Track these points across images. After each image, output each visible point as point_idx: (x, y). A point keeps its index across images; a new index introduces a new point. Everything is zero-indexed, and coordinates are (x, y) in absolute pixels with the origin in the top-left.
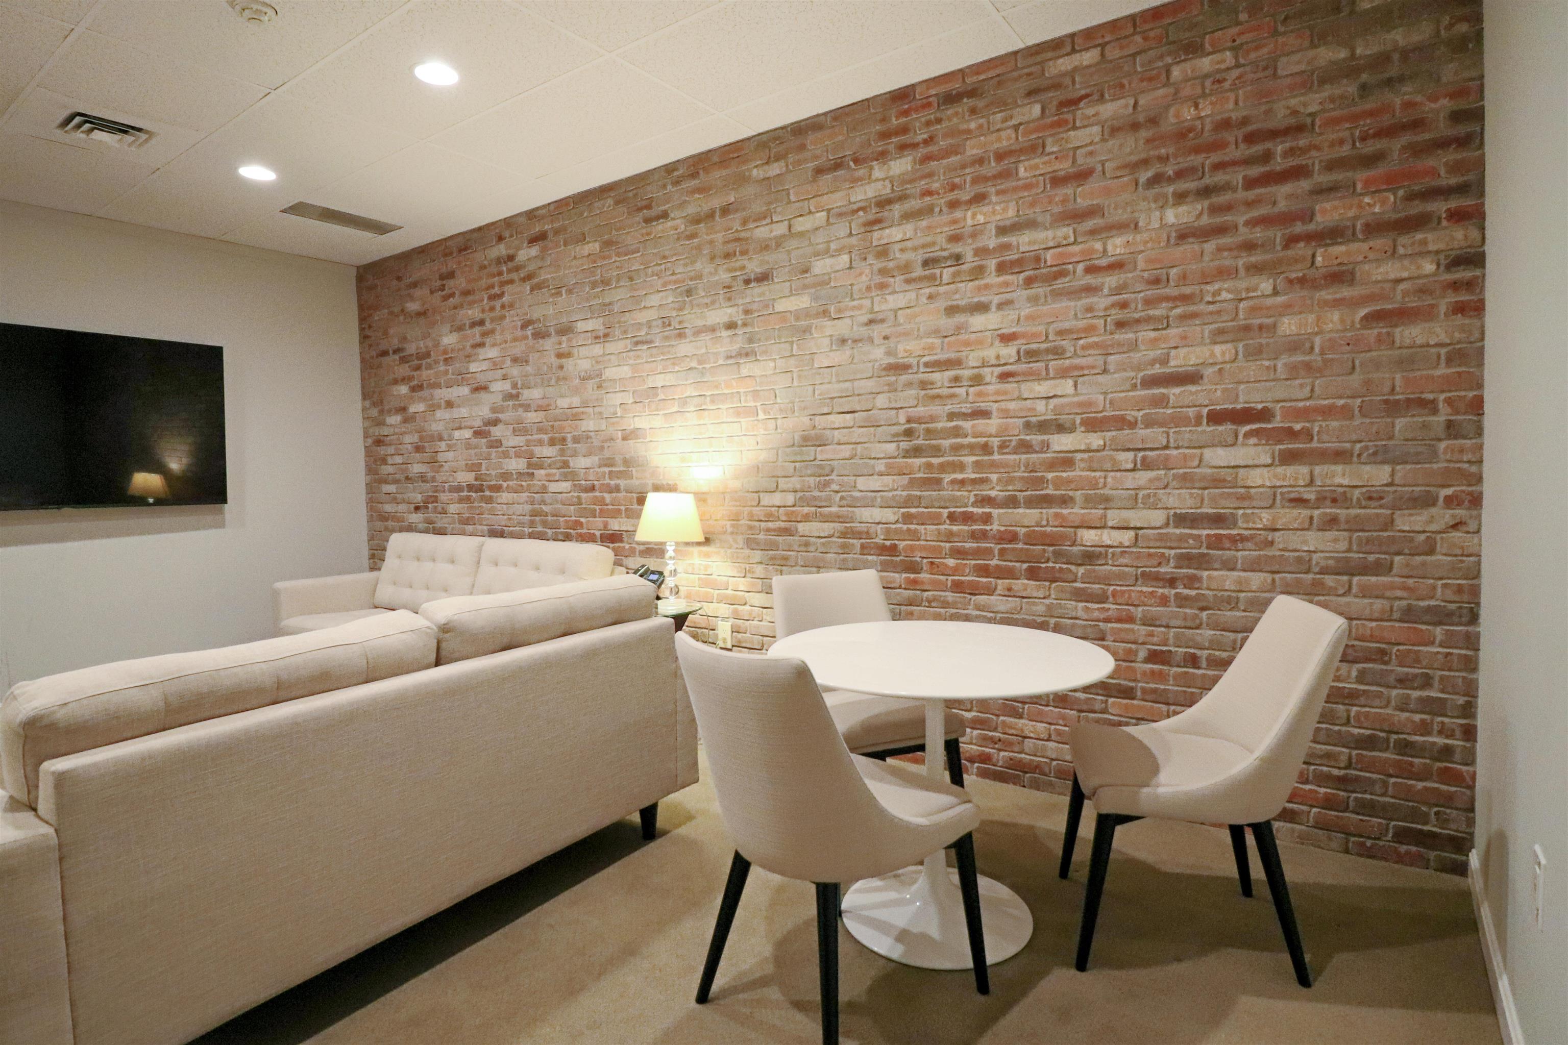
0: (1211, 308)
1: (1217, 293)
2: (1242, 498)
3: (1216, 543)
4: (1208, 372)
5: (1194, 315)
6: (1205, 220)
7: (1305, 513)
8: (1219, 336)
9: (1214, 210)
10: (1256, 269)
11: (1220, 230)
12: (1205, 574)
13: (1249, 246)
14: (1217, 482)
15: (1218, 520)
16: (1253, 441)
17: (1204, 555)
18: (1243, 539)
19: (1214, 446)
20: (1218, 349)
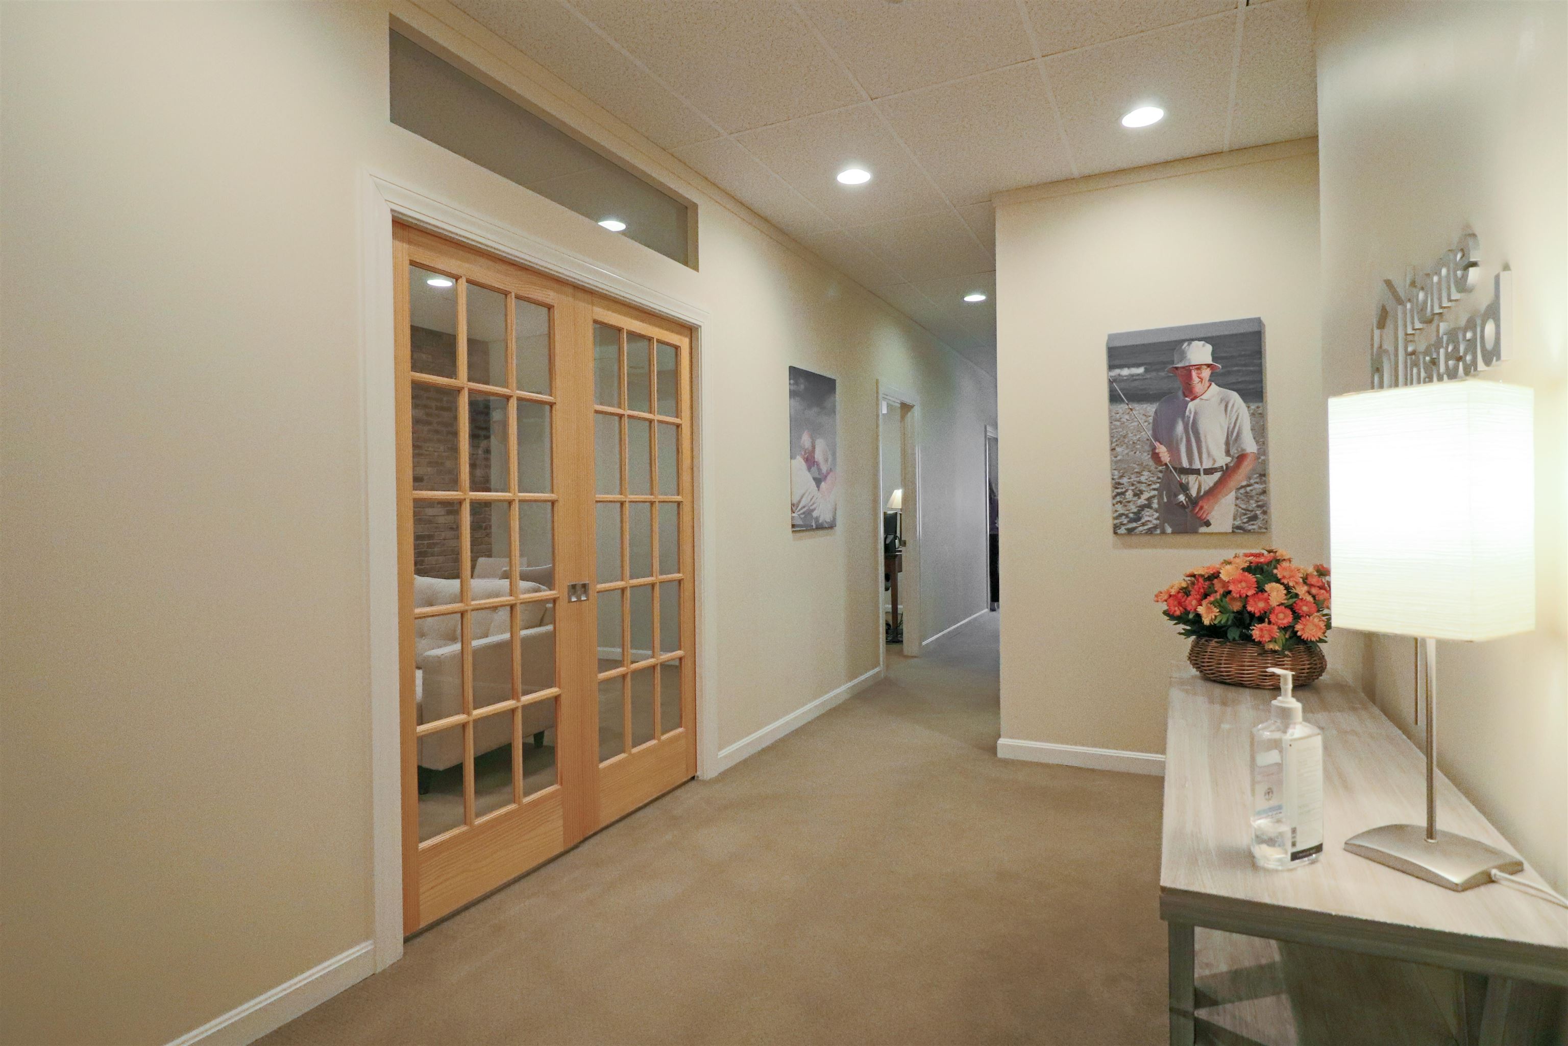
0: (428, 453)
1: (428, 447)
2: (436, 528)
3: (430, 546)
4: (425, 478)
5: (422, 455)
6: (425, 417)
7: (454, 532)
8: (430, 464)
9: (428, 415)
10: (439, 441)
11: (429, 423)
12: (426, 559)
13: (437, 432)
14: (430, 522)
15: (430, 537)
16: (439, 506)
17: (425, 551)
18: (437, 544)
19: (428, 507)
20: (429, 469)
